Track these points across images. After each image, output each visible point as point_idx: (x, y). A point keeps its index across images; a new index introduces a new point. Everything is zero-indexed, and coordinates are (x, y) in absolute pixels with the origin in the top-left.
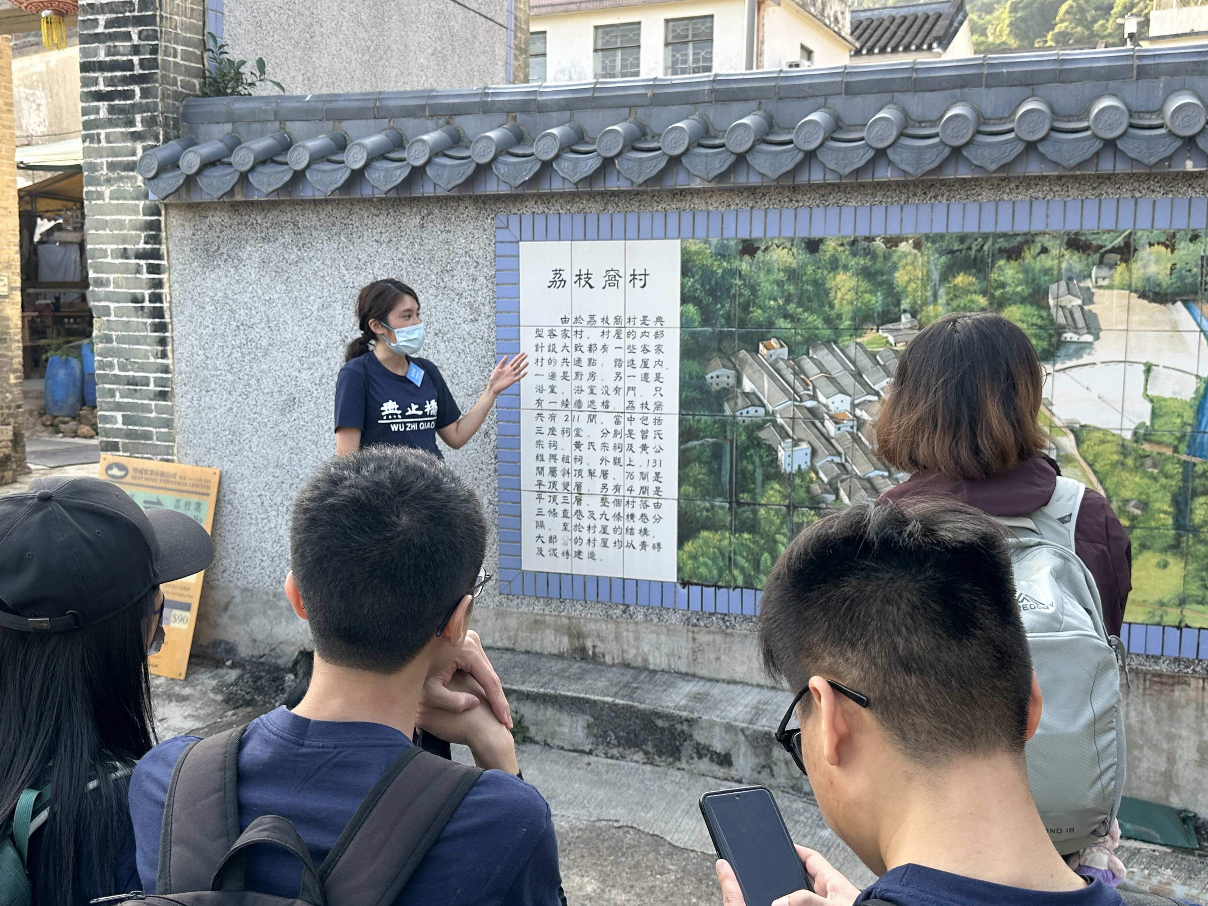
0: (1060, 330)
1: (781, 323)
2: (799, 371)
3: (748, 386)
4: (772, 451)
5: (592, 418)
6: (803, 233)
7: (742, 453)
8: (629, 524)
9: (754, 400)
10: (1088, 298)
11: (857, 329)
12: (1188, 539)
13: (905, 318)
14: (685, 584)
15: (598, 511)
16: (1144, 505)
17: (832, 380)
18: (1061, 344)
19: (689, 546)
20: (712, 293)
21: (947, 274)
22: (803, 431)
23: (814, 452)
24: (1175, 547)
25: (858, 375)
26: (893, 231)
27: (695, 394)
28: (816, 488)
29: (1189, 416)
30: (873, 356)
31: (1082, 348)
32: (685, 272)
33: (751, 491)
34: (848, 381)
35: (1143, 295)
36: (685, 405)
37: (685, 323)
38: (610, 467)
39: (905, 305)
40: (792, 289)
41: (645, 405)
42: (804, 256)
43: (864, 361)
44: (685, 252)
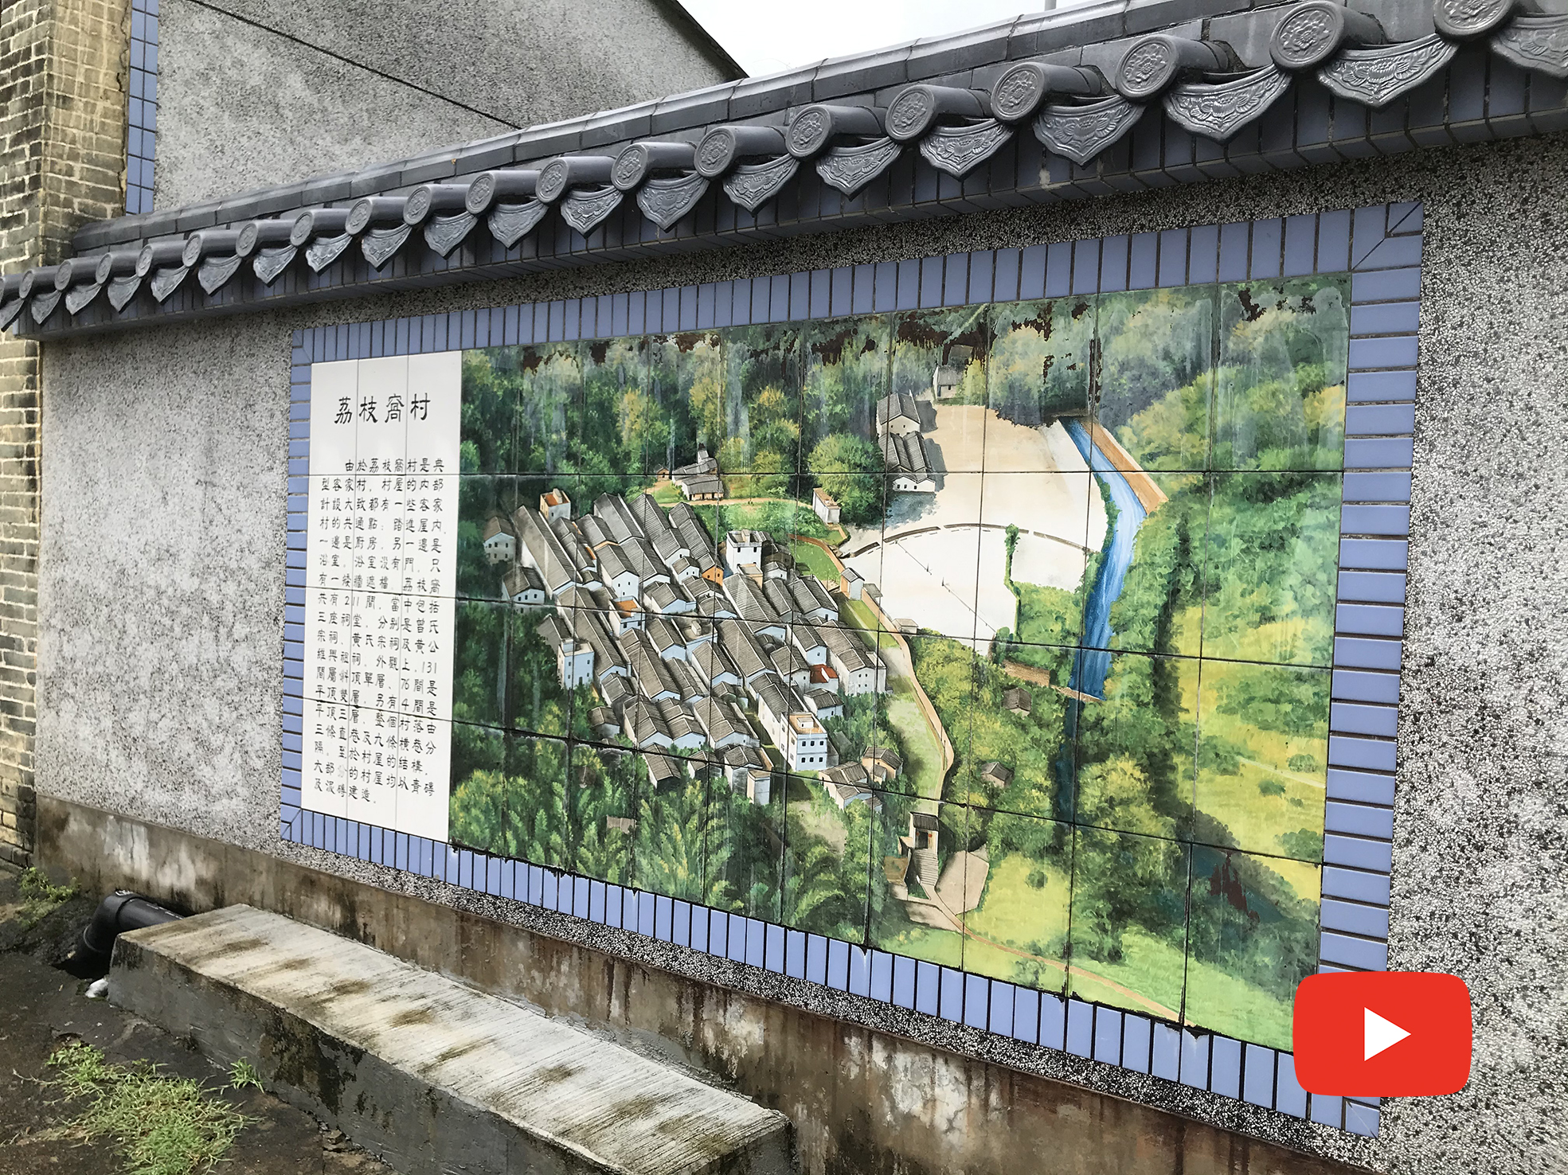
0: (892, 472)
1: (565, 467)
2: (583, 539)
3: (528, 559)
4: (552, 655)
5: (371, 602)
6: (588, 334)
7: (518, 659)
8: (402, 753)
9: (534, 579)
10: (928, 421)
11: (647, 475)
12: (1075, 839)
13: (702, 456)
14: (457, 846)
15: (374, 731)
16: (1009, 772)
17: (618, 550)
18: (892, 496)
19: (461, 791)
20: (491, 424)
21: (750, 390)
22: (585, 628)
23: (597, 659)
24: (1054, 851)
25: (647, 544)
26: (688, 325)
27: (471, 570)
28: (599, 715)
29: (1073, 619)
30: (664, 515)
31: (922, 500)
32: (466, 397)
33: (528, 715)
34: (635, 553)
35: (1004, 413)
36: (463, 584)
37: (465, 467)
38: (386, 670)
39: (701, 438)
40: (576, 416)
41: (421, 584)
42: (589, 366)
43: (655, 523)
44: (464, 363)
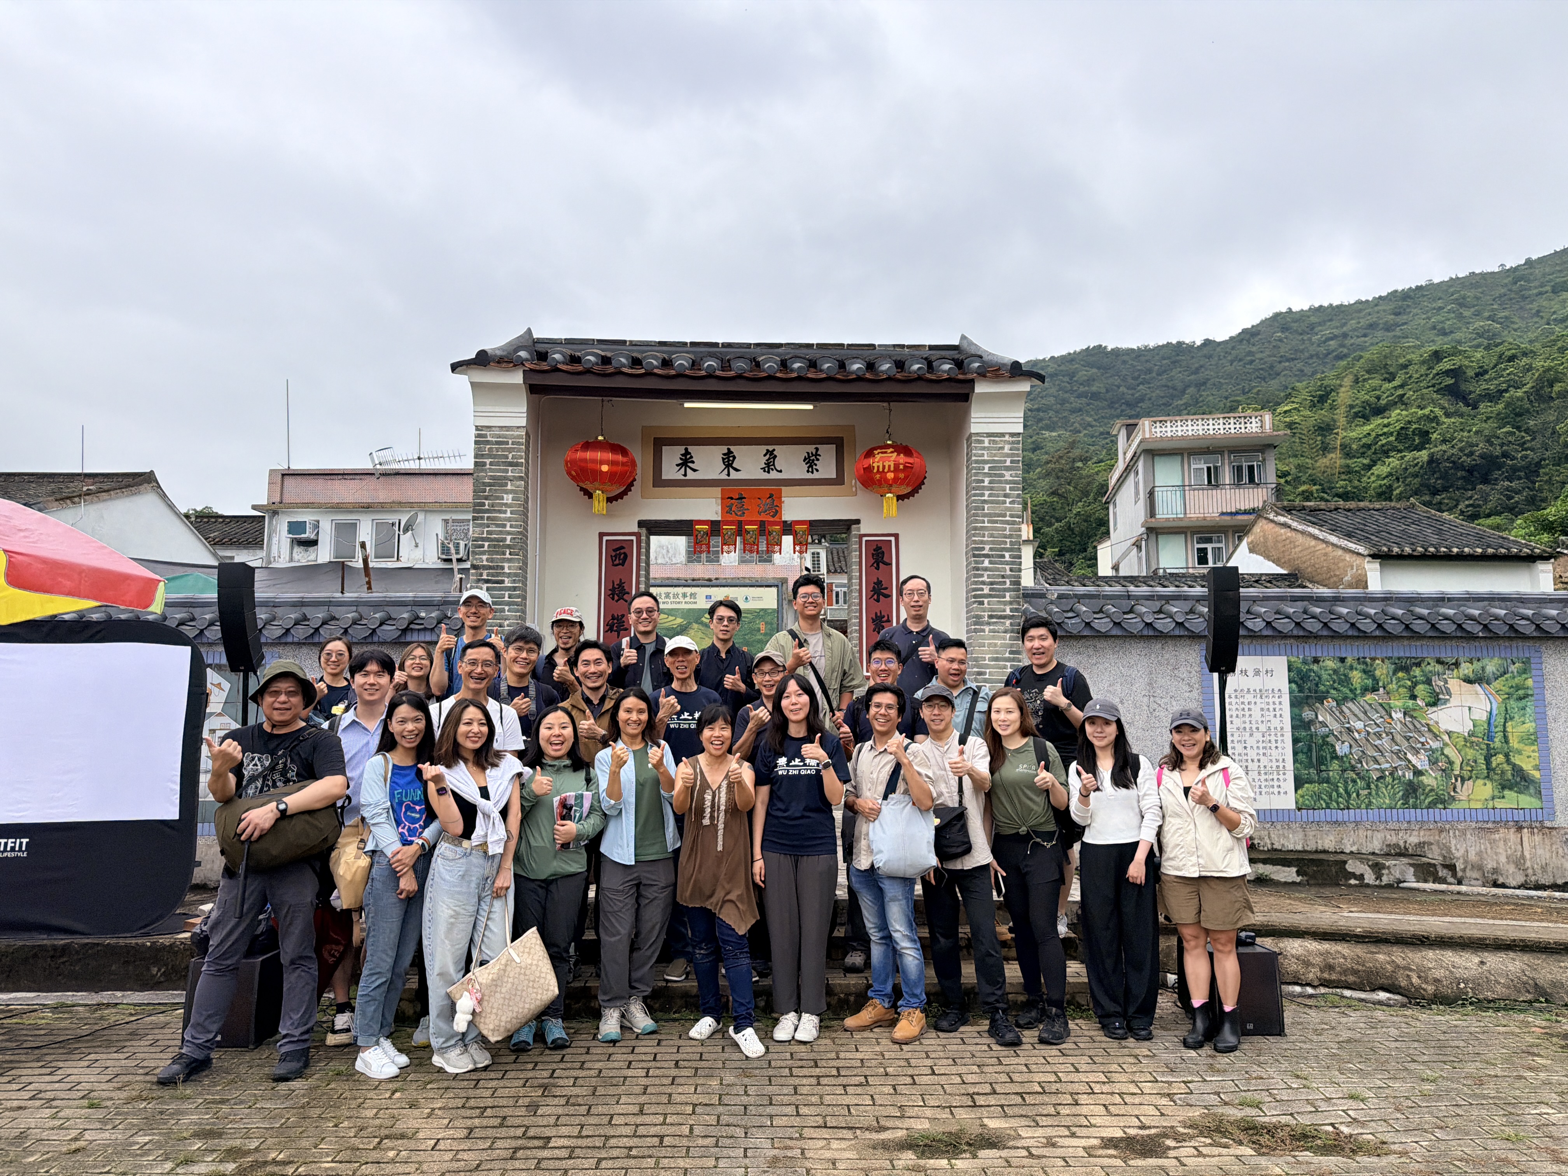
0: (1438, 694)
1: (1332, 691)
2: (1341, 712)
3: (1321, 718)
4: (1333, 746)
5: (1251, 735)
6: (1338, 654)
7: (1320, 748)
8: (1271, 783)
9: (1324, 724)
10: (1446, 682)
11: (1363, 694)
12: (1492, 774)
13: (1381, 690)
14: (1299, 809)
15: (1257, 778)
16: (1475, 761)
17: (1355, 715)
18: (1439, 699)
19: (1300, 792)
20: (1302, 679)
21: (1395, 672)
22: (1345, 737)
23: (1351, 746)
24: (1487, 777)
25: (1365, 713)
26: (1373, 655)
27: (1298, 723)
28: (1353, 762)
29: (1486, 726)
30: (1370, 705)
31: (1446, 701)
32: (1290, 670)
33: (1326, 765)
34: (1361, 715)
35: (1464, 681)
36: (1293, 727)
37: (1291, 692)
38: (1261, 757)
39: (1381, 684)
40: (1335, 677)
41: (1276, 728)
42: (1339, 664)
43: (1367, 707)
44: (1289, 662)
